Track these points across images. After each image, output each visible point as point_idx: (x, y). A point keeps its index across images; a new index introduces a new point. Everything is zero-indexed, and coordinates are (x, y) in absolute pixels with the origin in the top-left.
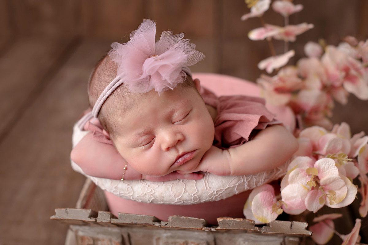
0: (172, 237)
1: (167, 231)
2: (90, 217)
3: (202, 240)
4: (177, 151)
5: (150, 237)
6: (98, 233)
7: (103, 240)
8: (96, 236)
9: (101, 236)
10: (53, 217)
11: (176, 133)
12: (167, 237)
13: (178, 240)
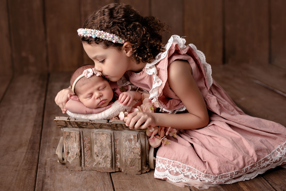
0: (97, 131)
1: (96, 129)
2: (68, 119)
3: (109, 132)
4: (100, 99)
5: (90, 132)
6: (71, 130)
7: (73, 133)
8: (70, 131)
9: (72, 131)
10: (55, 120)
11: (100, 93)
12: (96, 132)
13: (100, 132)
